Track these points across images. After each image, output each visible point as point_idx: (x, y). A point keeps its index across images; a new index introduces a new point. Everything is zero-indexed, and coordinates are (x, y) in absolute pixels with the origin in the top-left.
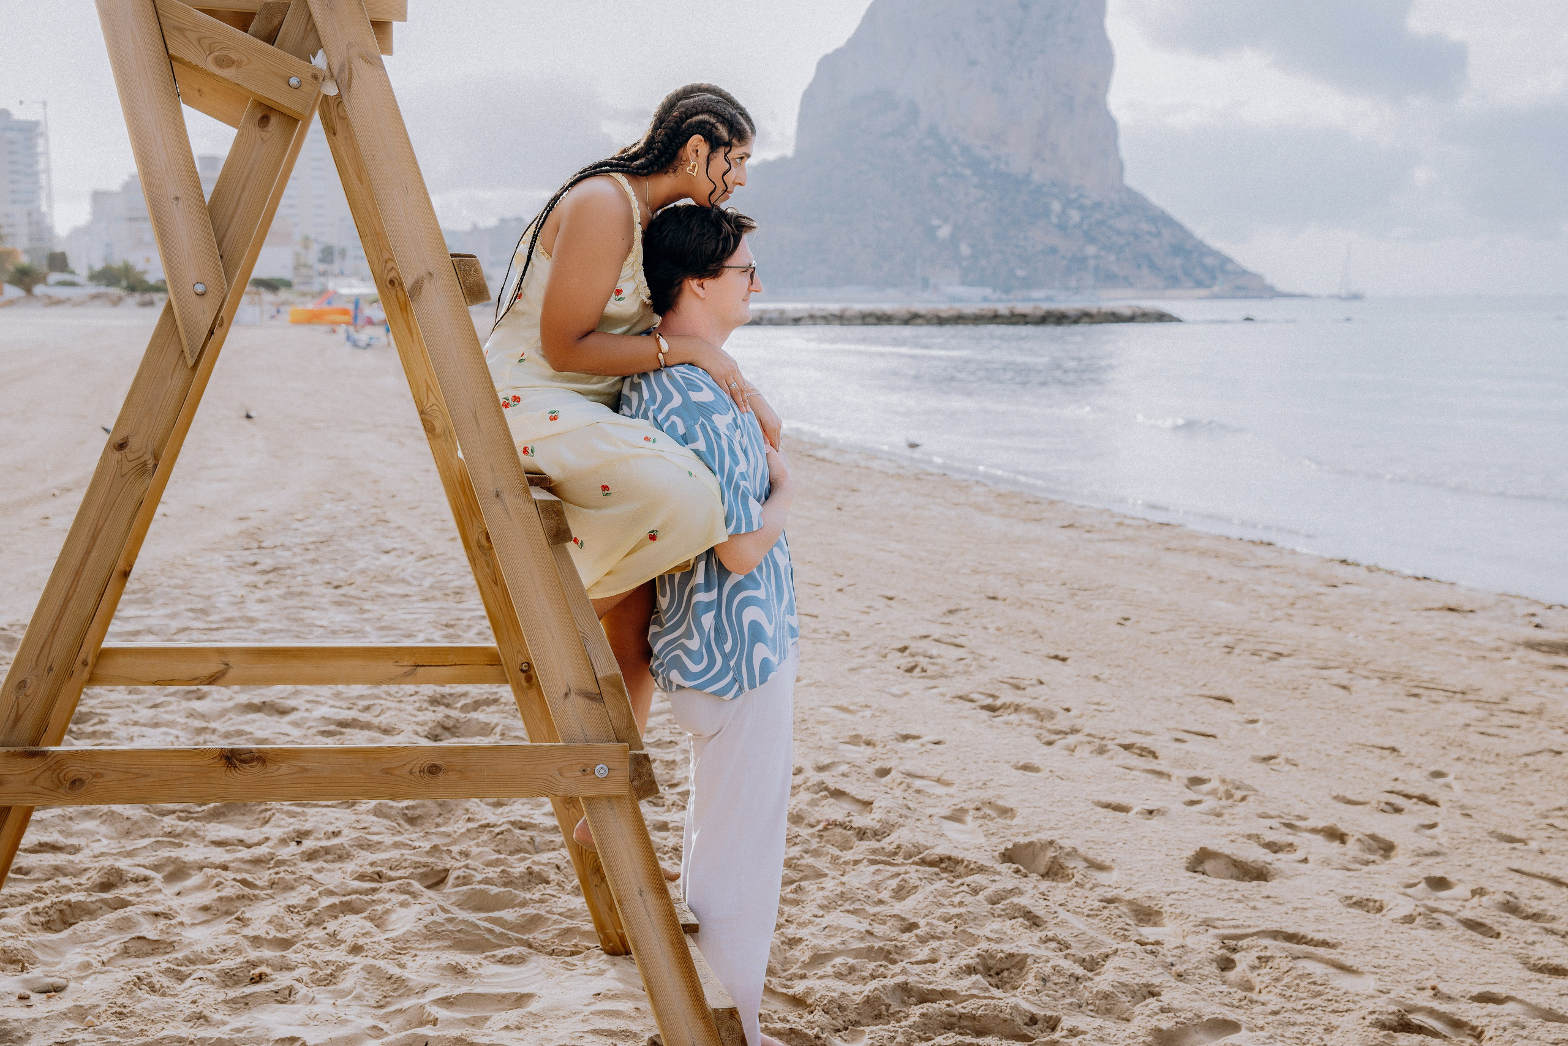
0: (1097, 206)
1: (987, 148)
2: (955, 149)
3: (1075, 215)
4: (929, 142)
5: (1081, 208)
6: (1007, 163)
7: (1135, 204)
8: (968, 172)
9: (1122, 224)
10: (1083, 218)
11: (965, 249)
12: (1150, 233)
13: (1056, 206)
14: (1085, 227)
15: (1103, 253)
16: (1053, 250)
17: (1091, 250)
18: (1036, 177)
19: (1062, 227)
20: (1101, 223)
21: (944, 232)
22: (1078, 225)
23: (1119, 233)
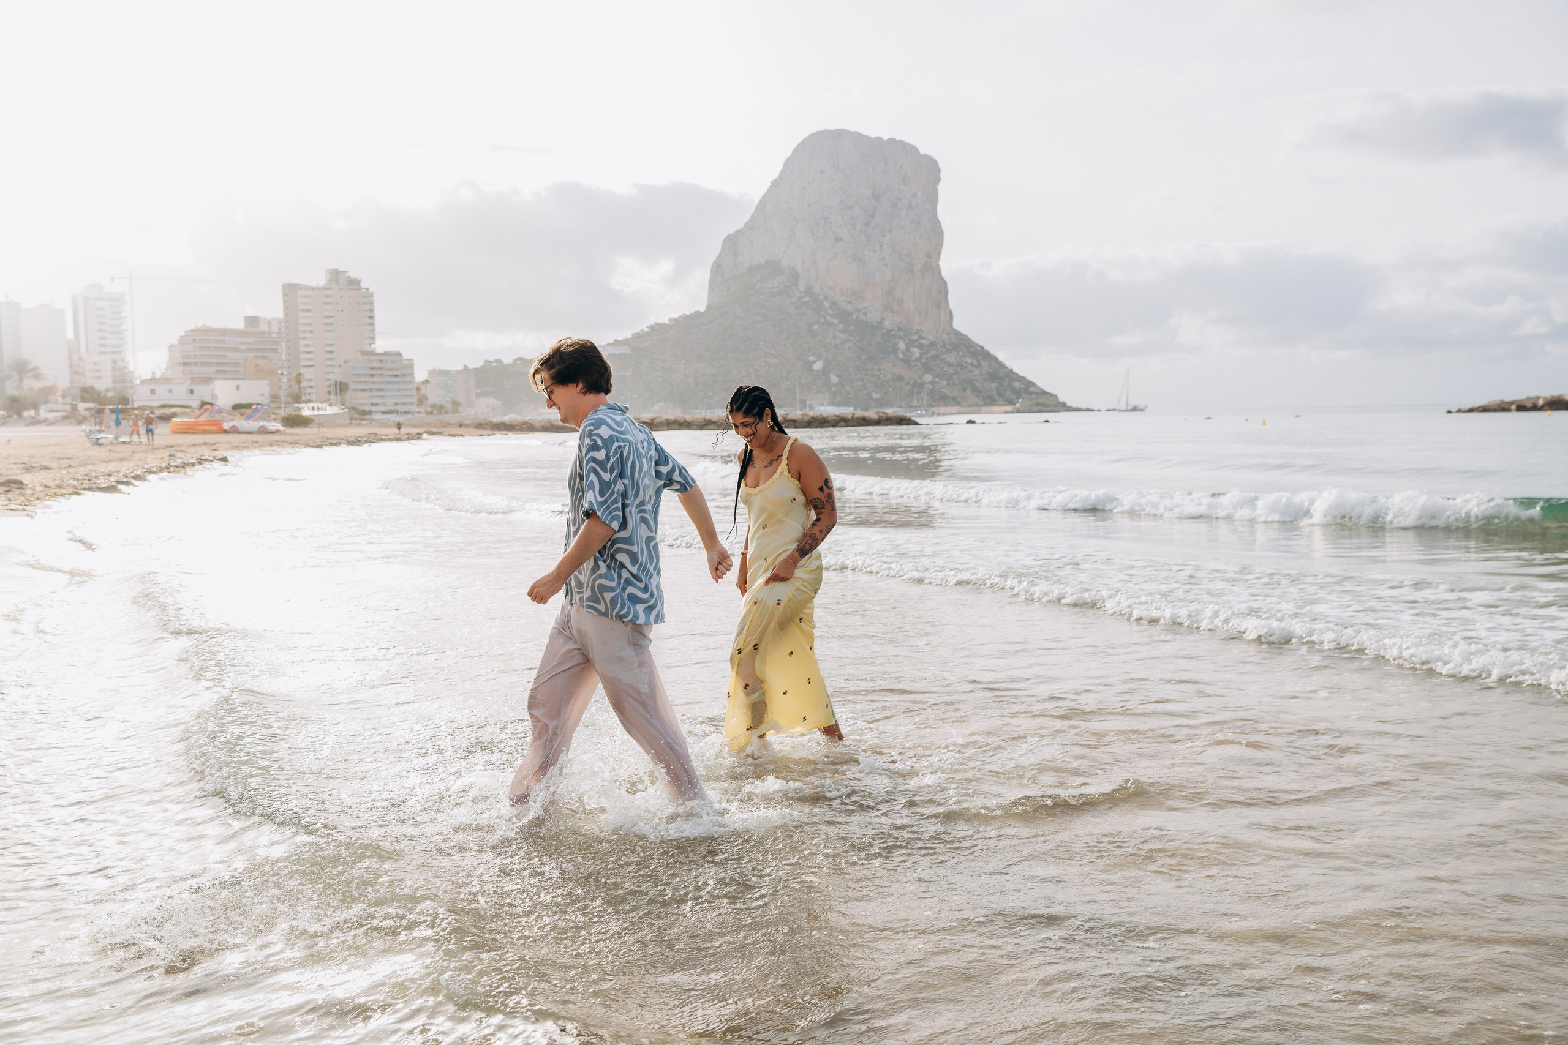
0: (933, 344)
1: (849, 302)
2: (826, 304)
3: (916, 352)
4: (807, 299)
5: (921, 347)
6: (865, 314)
7: (963, 343)
8: (835, 321)
9: (952, 358)
10: (922, 354)
11: (834, 379)
12: (972, 364)
13: (902, 345)
14: (924, 361)
15: (937, 380)
16: (900, 378)
17: (928, 378)
18: (886, 323)
19: (907, 361)
20: (935, 357)
21: (818, 366)
22: (919, 359)
23: (949, 365)
